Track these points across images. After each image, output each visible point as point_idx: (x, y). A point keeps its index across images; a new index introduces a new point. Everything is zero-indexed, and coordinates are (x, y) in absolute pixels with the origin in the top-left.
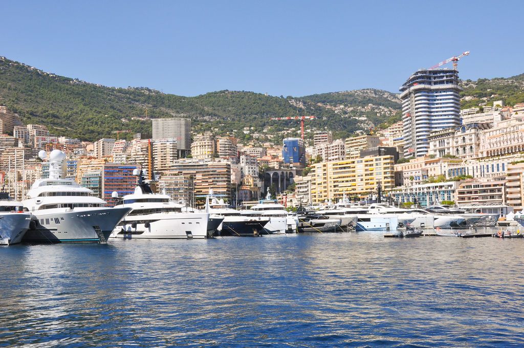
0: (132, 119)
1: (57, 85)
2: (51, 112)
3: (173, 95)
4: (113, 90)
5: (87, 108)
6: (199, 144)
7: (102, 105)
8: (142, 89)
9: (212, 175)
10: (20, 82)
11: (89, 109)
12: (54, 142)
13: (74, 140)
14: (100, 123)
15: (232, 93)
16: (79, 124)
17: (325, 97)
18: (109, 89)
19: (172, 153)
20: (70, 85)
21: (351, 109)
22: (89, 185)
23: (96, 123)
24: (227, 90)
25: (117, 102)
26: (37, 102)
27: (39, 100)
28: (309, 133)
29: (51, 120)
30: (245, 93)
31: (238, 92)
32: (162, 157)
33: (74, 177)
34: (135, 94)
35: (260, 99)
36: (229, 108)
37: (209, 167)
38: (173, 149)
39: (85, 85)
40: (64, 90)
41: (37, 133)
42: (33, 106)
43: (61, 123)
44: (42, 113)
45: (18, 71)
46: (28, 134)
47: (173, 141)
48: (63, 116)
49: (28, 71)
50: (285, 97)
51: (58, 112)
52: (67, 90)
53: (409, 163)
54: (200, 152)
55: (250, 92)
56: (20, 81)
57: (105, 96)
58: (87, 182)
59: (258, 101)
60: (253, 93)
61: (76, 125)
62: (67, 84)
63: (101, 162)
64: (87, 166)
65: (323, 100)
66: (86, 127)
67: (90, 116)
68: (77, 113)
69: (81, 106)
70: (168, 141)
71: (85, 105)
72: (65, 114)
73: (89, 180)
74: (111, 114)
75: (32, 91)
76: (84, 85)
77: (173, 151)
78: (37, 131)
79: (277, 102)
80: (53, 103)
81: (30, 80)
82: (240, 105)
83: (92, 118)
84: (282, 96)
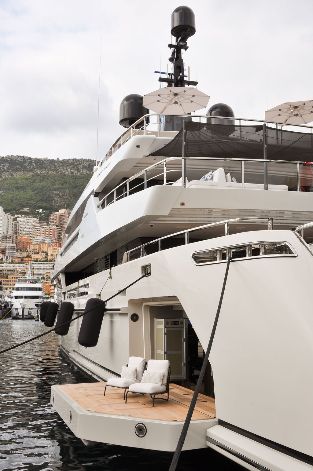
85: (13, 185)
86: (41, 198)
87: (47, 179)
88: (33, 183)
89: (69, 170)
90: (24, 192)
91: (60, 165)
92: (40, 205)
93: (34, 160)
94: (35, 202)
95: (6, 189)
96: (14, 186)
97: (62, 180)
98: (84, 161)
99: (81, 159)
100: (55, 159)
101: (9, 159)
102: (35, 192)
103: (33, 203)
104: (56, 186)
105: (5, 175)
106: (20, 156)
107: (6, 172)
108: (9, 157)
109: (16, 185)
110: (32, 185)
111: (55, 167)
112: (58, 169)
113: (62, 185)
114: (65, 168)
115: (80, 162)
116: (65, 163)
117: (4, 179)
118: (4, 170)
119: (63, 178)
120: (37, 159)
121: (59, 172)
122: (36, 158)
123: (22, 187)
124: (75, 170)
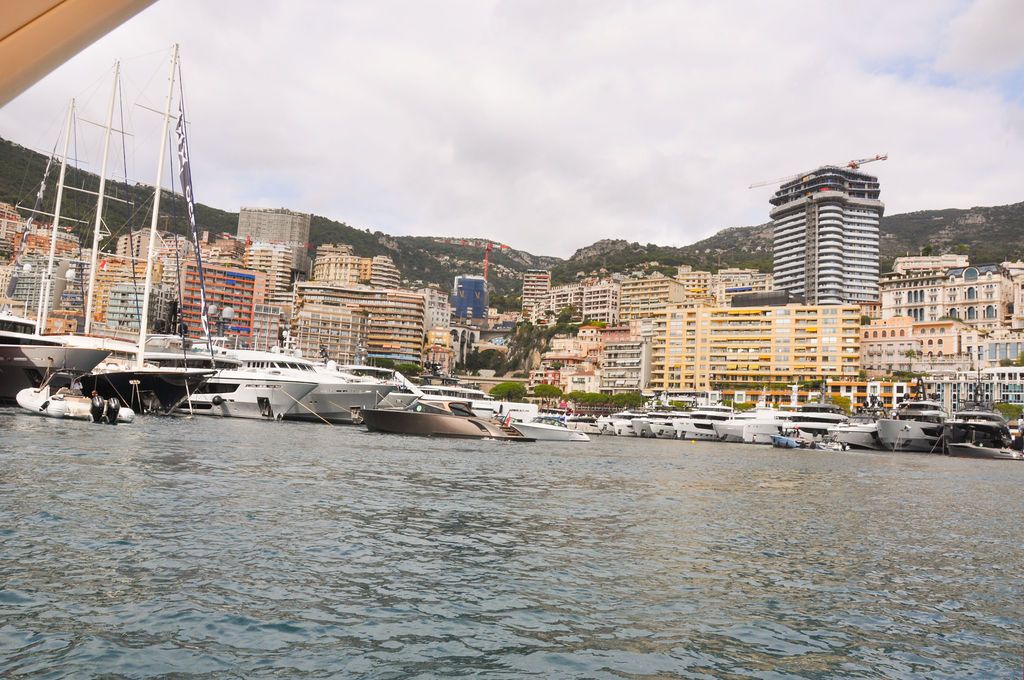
9: (391, 314)
19: (281, 269)
21: (461, 263)
37: (387, 298)
38: (283, 262)
47: (286, 249)
50: (372, 232)
53: (869, 327)
54: (336, 274)
58: (123, 301)
63: (141, 270)
70: (275, 247)
73: (125, 298)
77: (284, 267)
84: (368, 230)
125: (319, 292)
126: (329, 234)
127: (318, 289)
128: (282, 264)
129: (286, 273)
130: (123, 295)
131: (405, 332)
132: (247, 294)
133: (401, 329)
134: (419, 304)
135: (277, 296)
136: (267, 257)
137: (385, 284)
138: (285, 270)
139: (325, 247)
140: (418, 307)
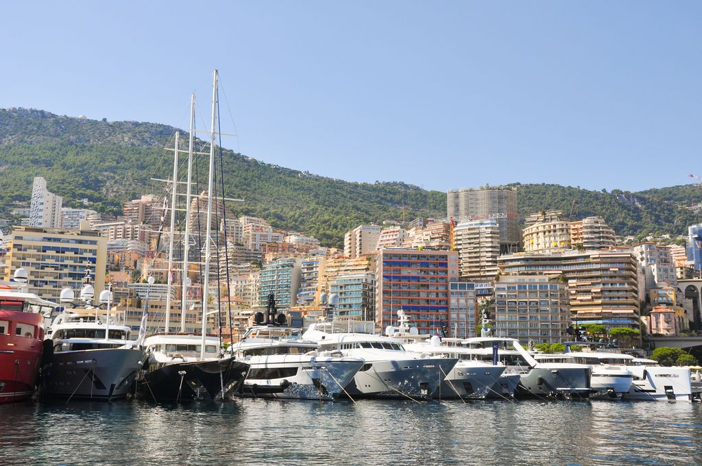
0: (384, 223)
1: (281, 178)
2: (273, 211)
3: (439, 193)
4: (356, 186)
5: (320, 208)
6: (541, 229)
7: (341, 204)
8: (395, 184)
9: (597, 277)
10: (234, 174)
11: (323, 209)
12: (278, 240)
13: (308, 239)
14: (339, 226)
15: (527, 187)
16: (310, 228)
17: (670, 193)
18: (350, 184)
19: (490, 245)
20: (298, 178)
22: (345, 299)
23: (336, 227)
24: (519, 184)
25: (360, 201)
26: (254, 199)
27: (258, 196)
28: (667, 239)
29: (273, 220)
30: (547, 187)
31: (536, 185)
32: (470, 253)
33: (313, 289)
34: (386, 191)
35: (570, 194)
36: (525, 208)
37: (591, 260)
38: (491, 237)
39: (318, 179)
40: (290, 184)
41: (253, 229)
42: (250, 204)
43: (287, 225)
44: (260, 212)
45: (231, 160)
46: (241, 231)
47: (492, 224)
48: (289, 216)
49: (244, 161)
50: (609, 191)
51: (282, 212)
52: (294, 184)
54: (545, 242)
55: (553, 185)
56: (233, 171)
57: (344, 193)
58: (341, 293)
59: (568, 198)
60: (559, 187)
61: (306, 229)
62: (294, 177)
63: (360, 263)
64: (337, 269)
65: (668, 196)
66: (321, 231)
67: (326, 217)
68: (307, 213)
69: (313, 205)
70: (481, 224)
71: (317, 203)
72: (292, 213)
73: (343, 290)
74: (353, 215)
75: (248, 185)
76: (316, 179)
77: (492, 242)
78: (253, 226)
79: (597, 199)
80: (276, 200)
81: (247, 170)
82: (541, 203)
83: (329, 220)
84: (604, 190)
85: (26, 158)
86: (81, 181)
87: (89, 150)
88: (63, 155)
89: (126, 139)
90: (50, 169)
91: (109, 130)
92: (83, 192)
93: (62, 119)
94: (73, 187)
95: (13, 163)
96: (28, 159)
97: (116, 155)
98: (152, 126)
99: (146, 123)
100: (100, 119)
101: (15, 115)
102: (70, 170)
103: (68, 188)
104: (107, 164)
105: (10, 140)
106: (37, 111)
107: (11, 135)
108: (14, 110)
109: (31, 158)
110: (63, 159)
111: (102, 133)
112: (107, 137)
113: (118, 163)
114: (120, 136)
115: (144, 128)
116: (118, 127)
117: (7, 147)
118: (7, 131)
119: (117, 151)
120: (68, 118)
121: (109, 142)
122: (65, 116)
123: (44, 162)
124: (138, 140)
125: (519, 263)
126: (563, 200)
127: (518, 260)
128: (490, 240)
129: (495, 247)
130: (341, 287)
131: (616, 294)
132: (442, 275)
133: (610, 291)
134: (627, 263)
135: (488, 271)
136: (474, 235)
137: (598, 245)
138: (494, 245)
139: (534, 216)
140: (627, 266)
